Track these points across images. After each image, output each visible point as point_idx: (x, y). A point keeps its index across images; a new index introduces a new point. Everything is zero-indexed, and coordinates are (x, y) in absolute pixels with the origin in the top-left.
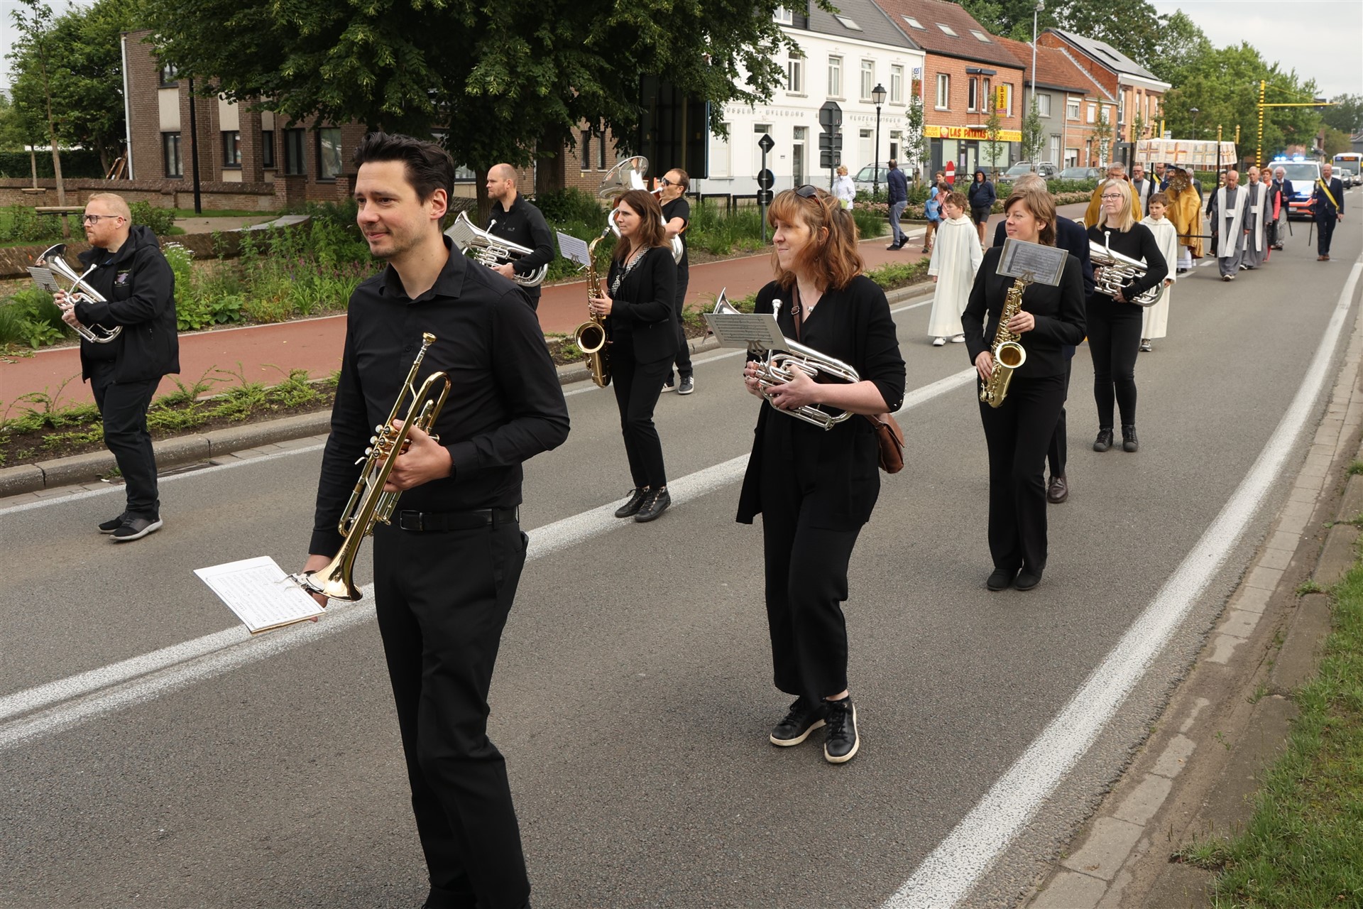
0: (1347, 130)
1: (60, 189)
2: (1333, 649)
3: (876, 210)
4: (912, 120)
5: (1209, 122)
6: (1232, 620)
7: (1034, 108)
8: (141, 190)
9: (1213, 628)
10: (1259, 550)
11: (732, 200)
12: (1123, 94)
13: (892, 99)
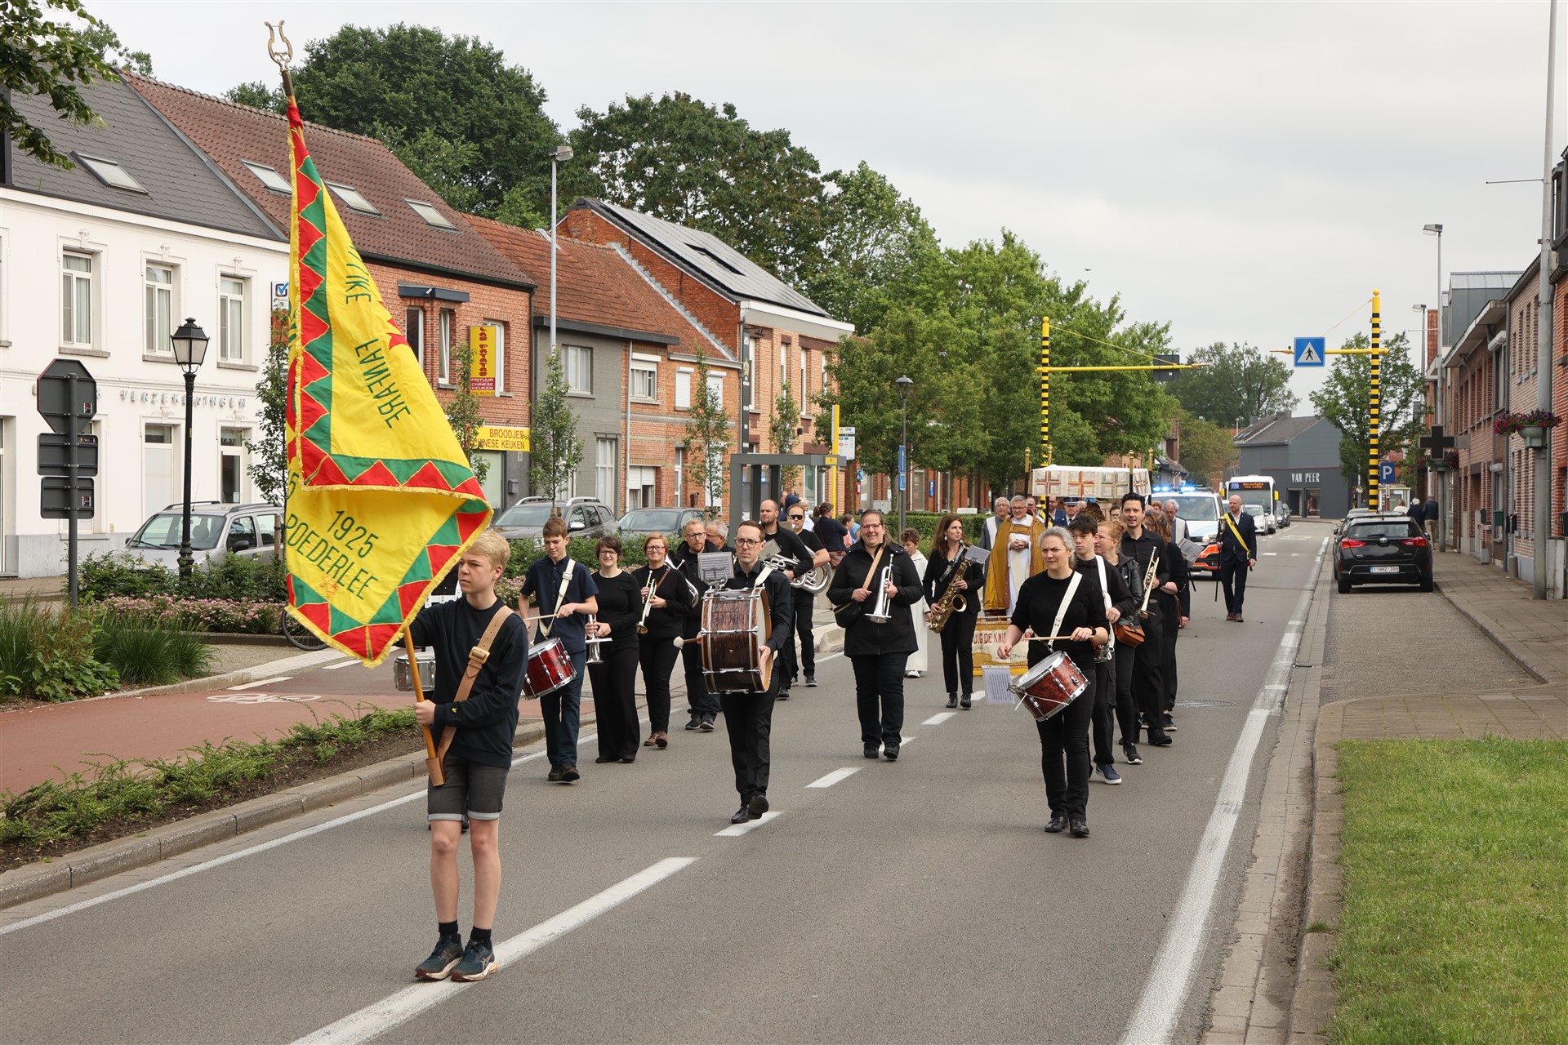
0: (1227, 420)
3: (186, 615)
4: (271, 404)
5: (934, 407)
7: (555, 379)
12: (752, 345)
13: (224, 353)
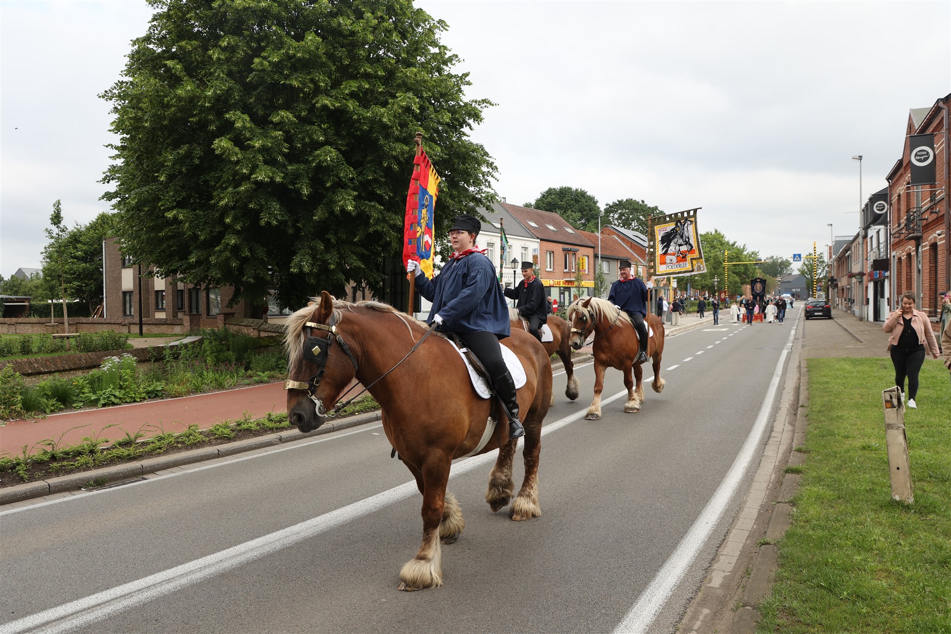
1: (66, 324)
2: (779, 579)
6: (721, 561)
7: (601, 269)
8: (110, 324)
9: (710, 566)
10: (735, 519)
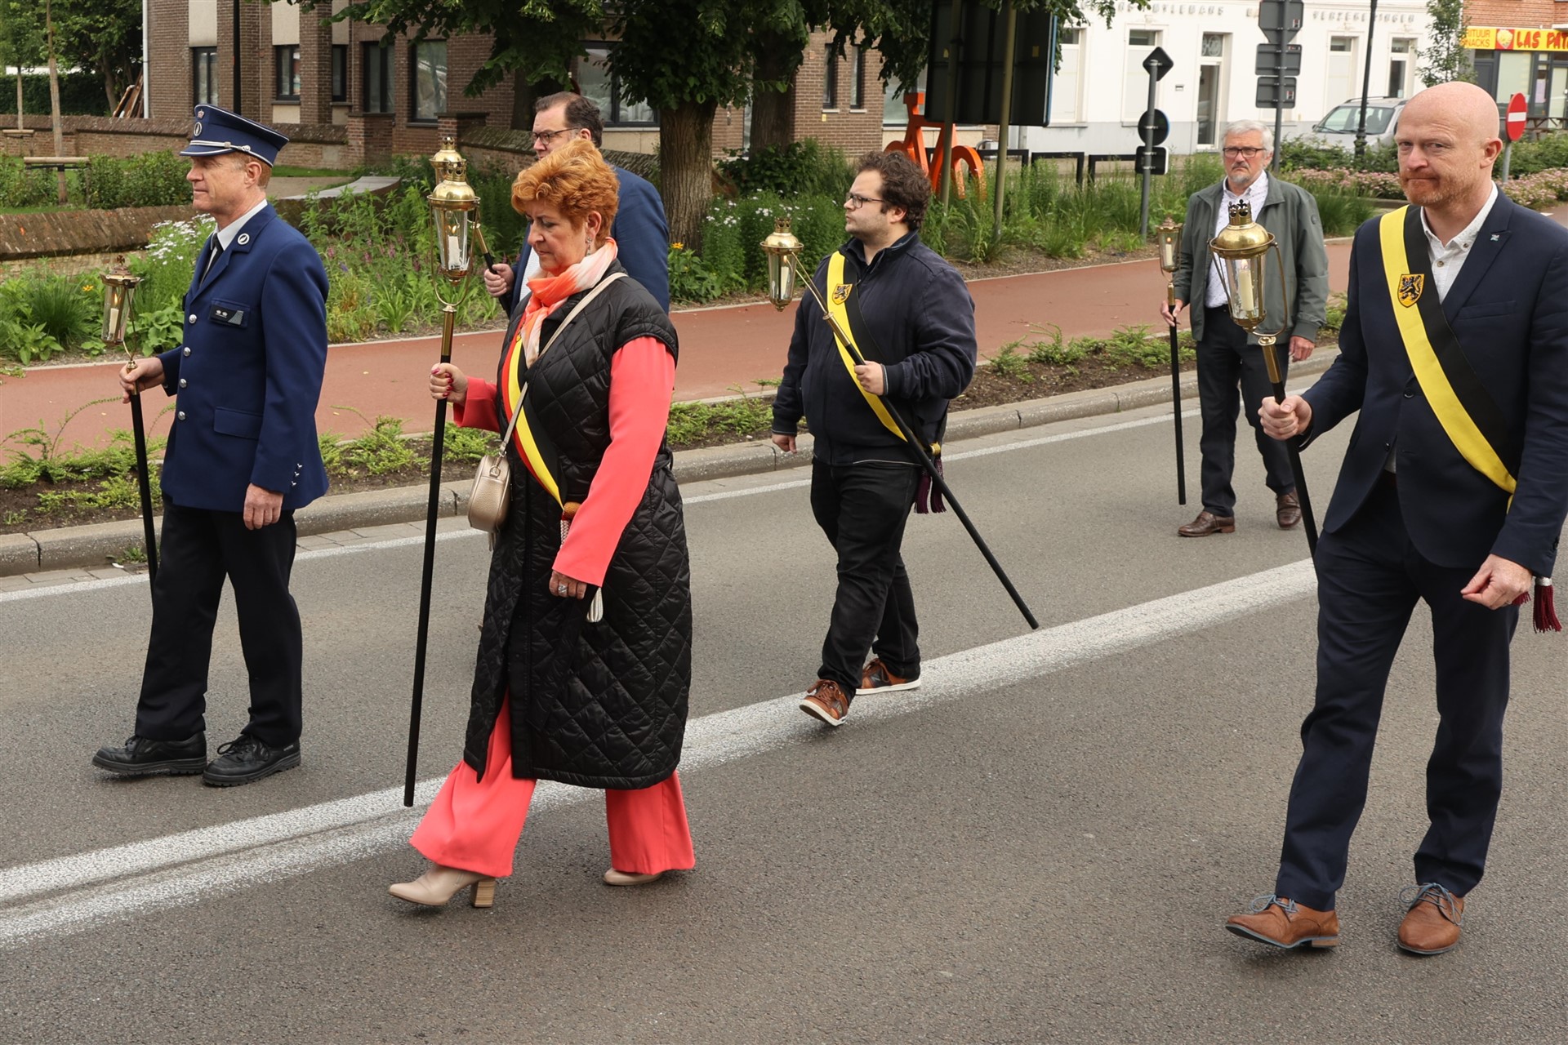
1: (58, 131)
3: (1360, 184)
4: (1439, 18)
8: (160, 135)
11: (1086, 163)
